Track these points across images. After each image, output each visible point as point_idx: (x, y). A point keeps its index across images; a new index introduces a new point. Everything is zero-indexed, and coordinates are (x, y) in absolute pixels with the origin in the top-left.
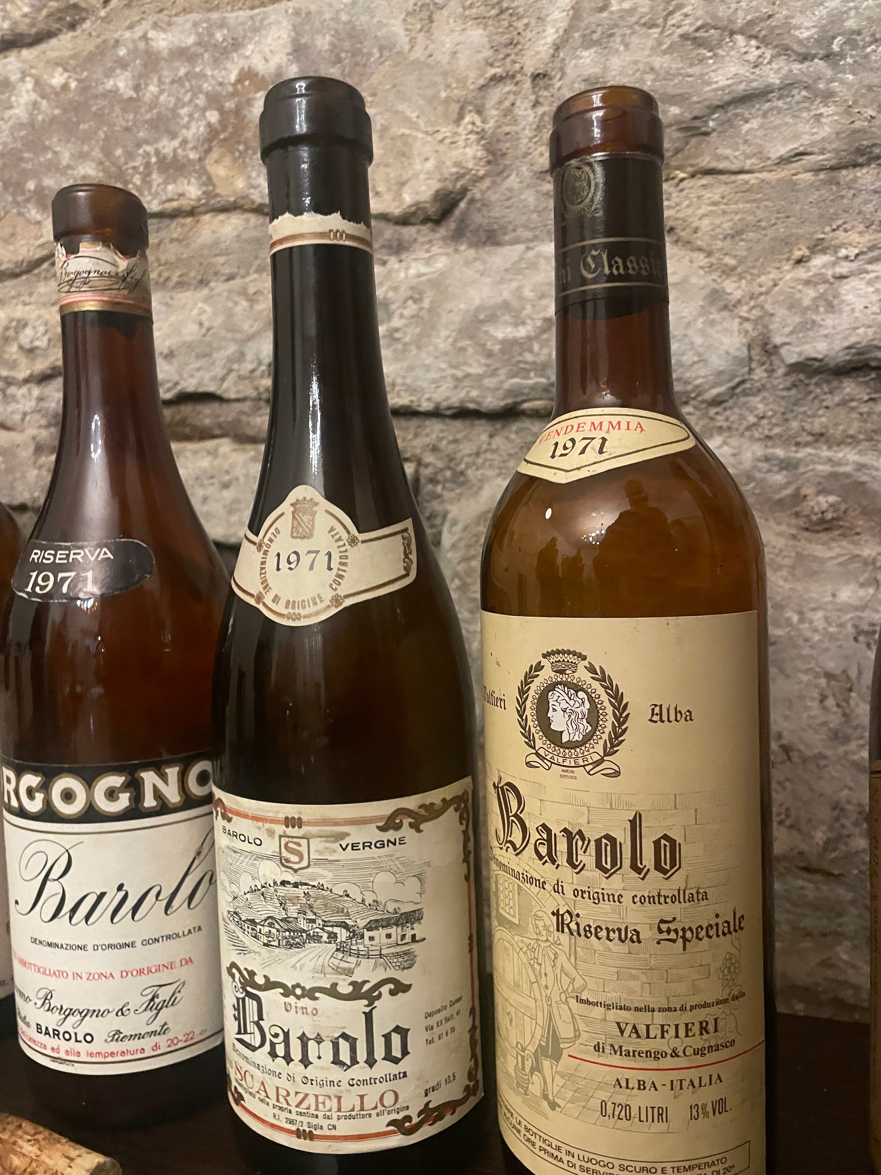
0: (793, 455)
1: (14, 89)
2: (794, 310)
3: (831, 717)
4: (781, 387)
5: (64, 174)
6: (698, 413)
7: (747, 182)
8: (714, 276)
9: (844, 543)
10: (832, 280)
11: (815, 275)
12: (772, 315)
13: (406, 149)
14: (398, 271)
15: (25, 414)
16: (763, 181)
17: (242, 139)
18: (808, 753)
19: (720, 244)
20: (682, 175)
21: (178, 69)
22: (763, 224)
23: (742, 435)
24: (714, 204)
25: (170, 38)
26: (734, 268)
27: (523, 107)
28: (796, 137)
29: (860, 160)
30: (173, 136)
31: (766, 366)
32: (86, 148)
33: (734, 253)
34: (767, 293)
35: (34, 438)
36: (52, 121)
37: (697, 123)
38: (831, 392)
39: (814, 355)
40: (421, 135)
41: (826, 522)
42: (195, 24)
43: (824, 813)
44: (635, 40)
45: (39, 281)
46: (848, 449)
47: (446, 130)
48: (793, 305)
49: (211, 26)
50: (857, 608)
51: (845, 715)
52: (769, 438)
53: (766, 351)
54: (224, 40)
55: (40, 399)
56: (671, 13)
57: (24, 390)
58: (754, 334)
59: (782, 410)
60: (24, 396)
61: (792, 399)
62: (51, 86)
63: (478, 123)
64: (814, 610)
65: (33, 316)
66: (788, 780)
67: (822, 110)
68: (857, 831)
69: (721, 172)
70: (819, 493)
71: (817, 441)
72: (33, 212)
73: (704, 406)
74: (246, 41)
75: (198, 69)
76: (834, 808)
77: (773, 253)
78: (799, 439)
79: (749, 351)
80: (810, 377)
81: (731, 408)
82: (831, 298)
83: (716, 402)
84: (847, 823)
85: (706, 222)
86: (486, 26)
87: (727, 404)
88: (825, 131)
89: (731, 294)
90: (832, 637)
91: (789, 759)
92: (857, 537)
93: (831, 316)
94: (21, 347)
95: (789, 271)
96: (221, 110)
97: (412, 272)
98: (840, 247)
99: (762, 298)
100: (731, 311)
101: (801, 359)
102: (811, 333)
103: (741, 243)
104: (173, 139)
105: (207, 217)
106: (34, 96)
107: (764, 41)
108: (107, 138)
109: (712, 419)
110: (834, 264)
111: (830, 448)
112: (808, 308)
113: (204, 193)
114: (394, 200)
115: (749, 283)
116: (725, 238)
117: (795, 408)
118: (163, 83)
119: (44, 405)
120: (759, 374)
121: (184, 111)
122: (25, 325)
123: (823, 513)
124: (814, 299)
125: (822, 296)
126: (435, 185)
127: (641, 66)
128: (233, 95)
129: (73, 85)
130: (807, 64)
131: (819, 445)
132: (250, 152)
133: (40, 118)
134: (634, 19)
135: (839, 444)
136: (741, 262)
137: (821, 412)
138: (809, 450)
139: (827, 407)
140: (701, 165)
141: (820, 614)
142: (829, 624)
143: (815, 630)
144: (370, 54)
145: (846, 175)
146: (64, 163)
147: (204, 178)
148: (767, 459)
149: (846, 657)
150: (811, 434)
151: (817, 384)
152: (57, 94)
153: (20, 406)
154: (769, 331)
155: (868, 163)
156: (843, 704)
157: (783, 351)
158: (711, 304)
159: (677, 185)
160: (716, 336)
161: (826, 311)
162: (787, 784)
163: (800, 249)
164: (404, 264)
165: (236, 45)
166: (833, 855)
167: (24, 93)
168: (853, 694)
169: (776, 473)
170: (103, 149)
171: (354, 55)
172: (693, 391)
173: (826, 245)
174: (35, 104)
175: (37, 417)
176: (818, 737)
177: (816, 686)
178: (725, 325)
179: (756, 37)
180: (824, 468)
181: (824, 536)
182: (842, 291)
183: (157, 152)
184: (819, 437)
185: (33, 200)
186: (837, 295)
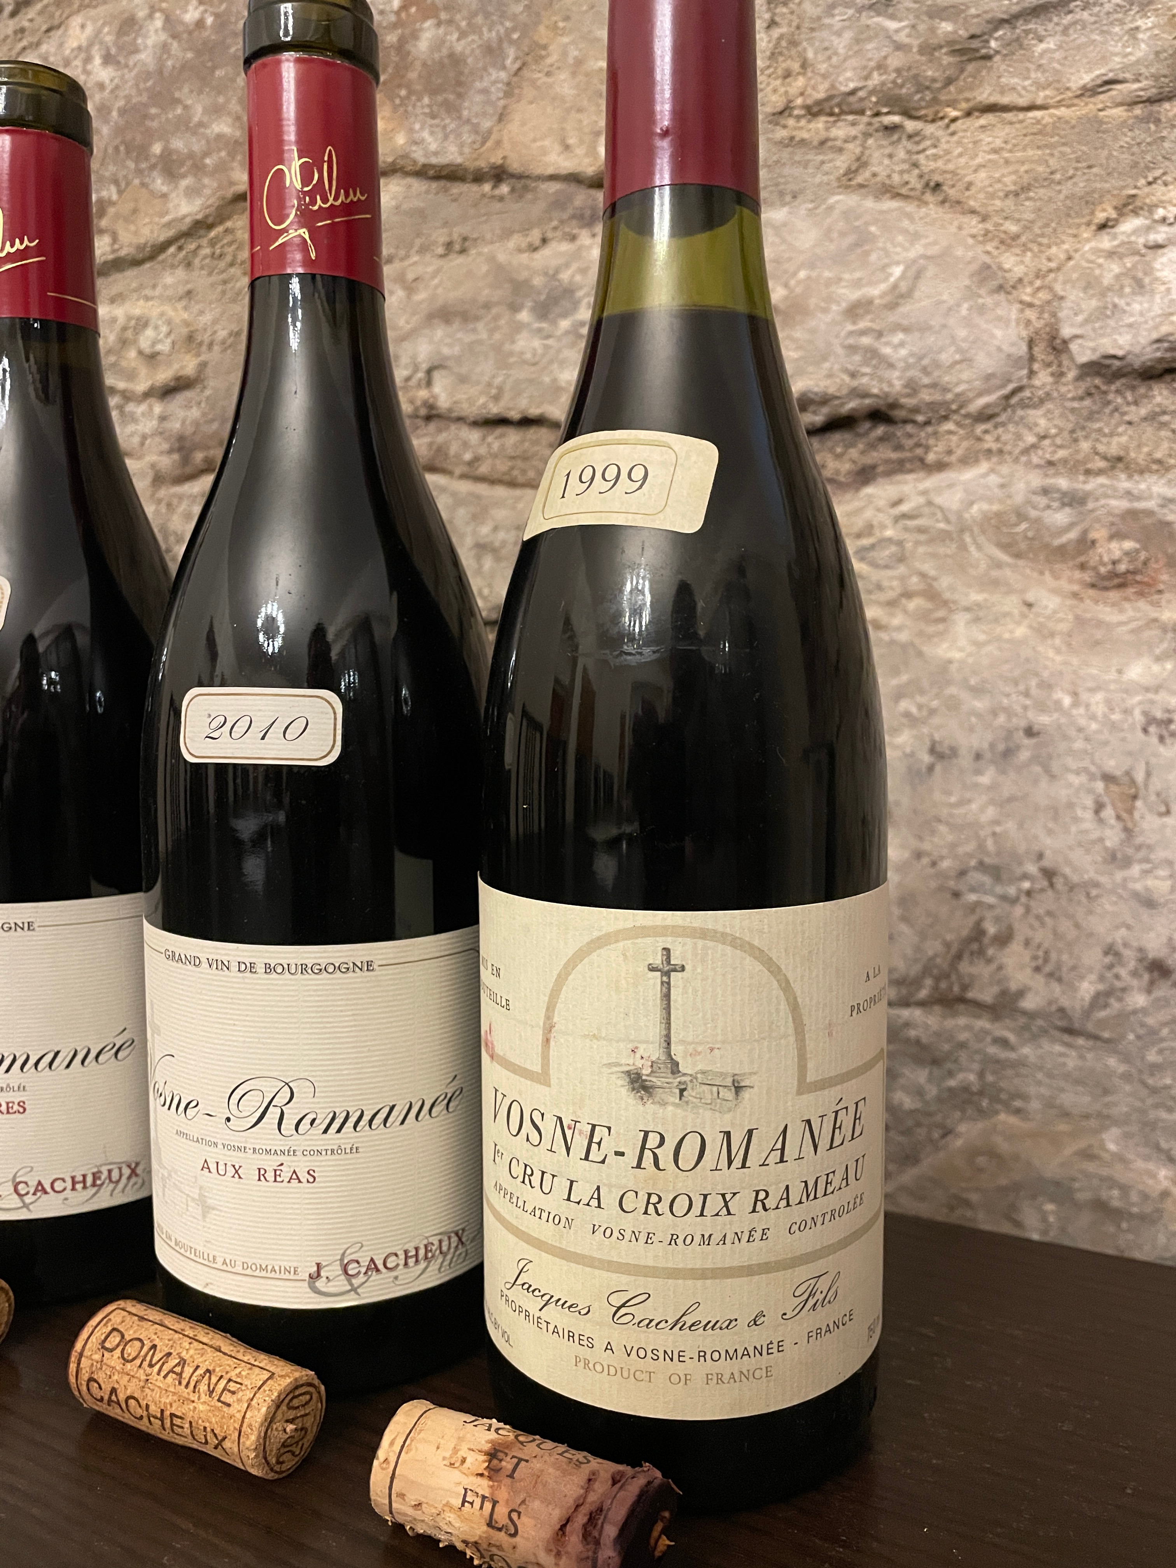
0: (1080, 486)
1: (141, 28)
2: (1091, 292)
3: (1108, 832)
4: (1070, 395)
5: (194, 133)
6: (962, 432)
7: (1038, 122)
8: (989, 247)
9: (1142, 604)
10: (1143, 251)
11: (1123, 243)
12: (1062, 298)
15: (144, 437)
16: (1060, 118)
17: (405, 81)
18: (1075, 879)
19: (998, 203)
20: (954, 113)
22: (1058, 176)
23: (1016, 460)
24: (995, 151)
26: (1015, 237)
28: (1104, 58)
31: (1054, 368)
32: (221, 100)
33: (1017, 216)
34: (1058, 269)
35: (153, 466)
36: (183, 67)
37: (975, 44)
38: (1136, 403)
39: (1112, 352)
41: (1117, 575)
43: (1093, 957)
45: (164, 269)
46: (1155, 477)
48: (1090, 284)
50: (1147, 689)
51: (1126, 830)
52: (1050, 463)
53: (1054, 349)
55: (163, 418)
57: (143, 408)
58: (1039, 324)
59: (1070, 426)
60: (143, 414)
61: (1085, 413)
62: (182, 23)
64: (1092, 690)
65: (155, 313)
66: (1049, 913)
67: (1139, 22)
68: (1135, 983)
69: (1005, 109)
70: (1112, 537)
71: (1113, 468)
72: (159, 181)
73: (968, 421)
76: (1106, 953)
77: (1068, 215)
78: (1089, 466)
79: (1030, 348)
80: (1110, 382)
81: (1003, 424)
82: (1140, 275)
83: (985, 416)
84: (1123, 972)
85: (982, 174)
87: (999, 420)
88: (1142, 50)
89: (1010, 271)
90: (1114, 727)
91: (1052, 885)
92: (1156, 597)
93: (1139, 298)
94: (140, 353)
95: (1088, 240)
98: (1157, 206)
99: (1052, 275)
100: (1009, 293)
101: (1094, 357)
102: (1112, 323)
103: (1027, 203)
106: (163, 37)
109: (979, 439)
110: (1148, 229)
111: (1130, 477)
112: (1109, 289)
114: (587, 155)
115: (1035, 256)
116: (1006, 196)
117: (1089, 424)
119: (167, 425)
120: (1043, 378)
122: (146, 325)
123: (1114, 563)
124: (1118, 277)
125: (1128, 273)
128: (395, 26)
129: (209, 20)
131: (1117, 472)
132: (414, 98)
133: (169, 63)
135: (1141, 472)
136: (1026, 228)
137: (1120, 429)
138: (1102, 480)
139: (1130, 423)
140: (979, 99)
141: (1099, 697)
142: (1112, 710)
143: (1093, 717)
146: (196, 119)
148: (1045, 491)
149: (1130, 754)
150: (1105, 458)
151: (1118, 391)
152: (190, 33)
153: (139, 427)
154: (1058, 320)
156: (1125, 815)
157: (1074, 347)
158: (982, 282)
159: (948, 126)
160: (984, 326)
161: (1134, 293)
162: (1047, 920)
163: (1104, 210)
166: (1102, 1014)
167: (152, 33)
168: (1139, 803)
169: (1056, 510)
172: (953, 401)
173: (1138, 203)
174: (165, 47)
175: (158, 439)
176: (1089, 858)
177: (1090, 791)
178: (999, 312)
180: (1120, 505)
181: (1114, 595)
182: (1157, 266)
184: (1117, 462)
185: (159, 167)
186: (1149, 271)
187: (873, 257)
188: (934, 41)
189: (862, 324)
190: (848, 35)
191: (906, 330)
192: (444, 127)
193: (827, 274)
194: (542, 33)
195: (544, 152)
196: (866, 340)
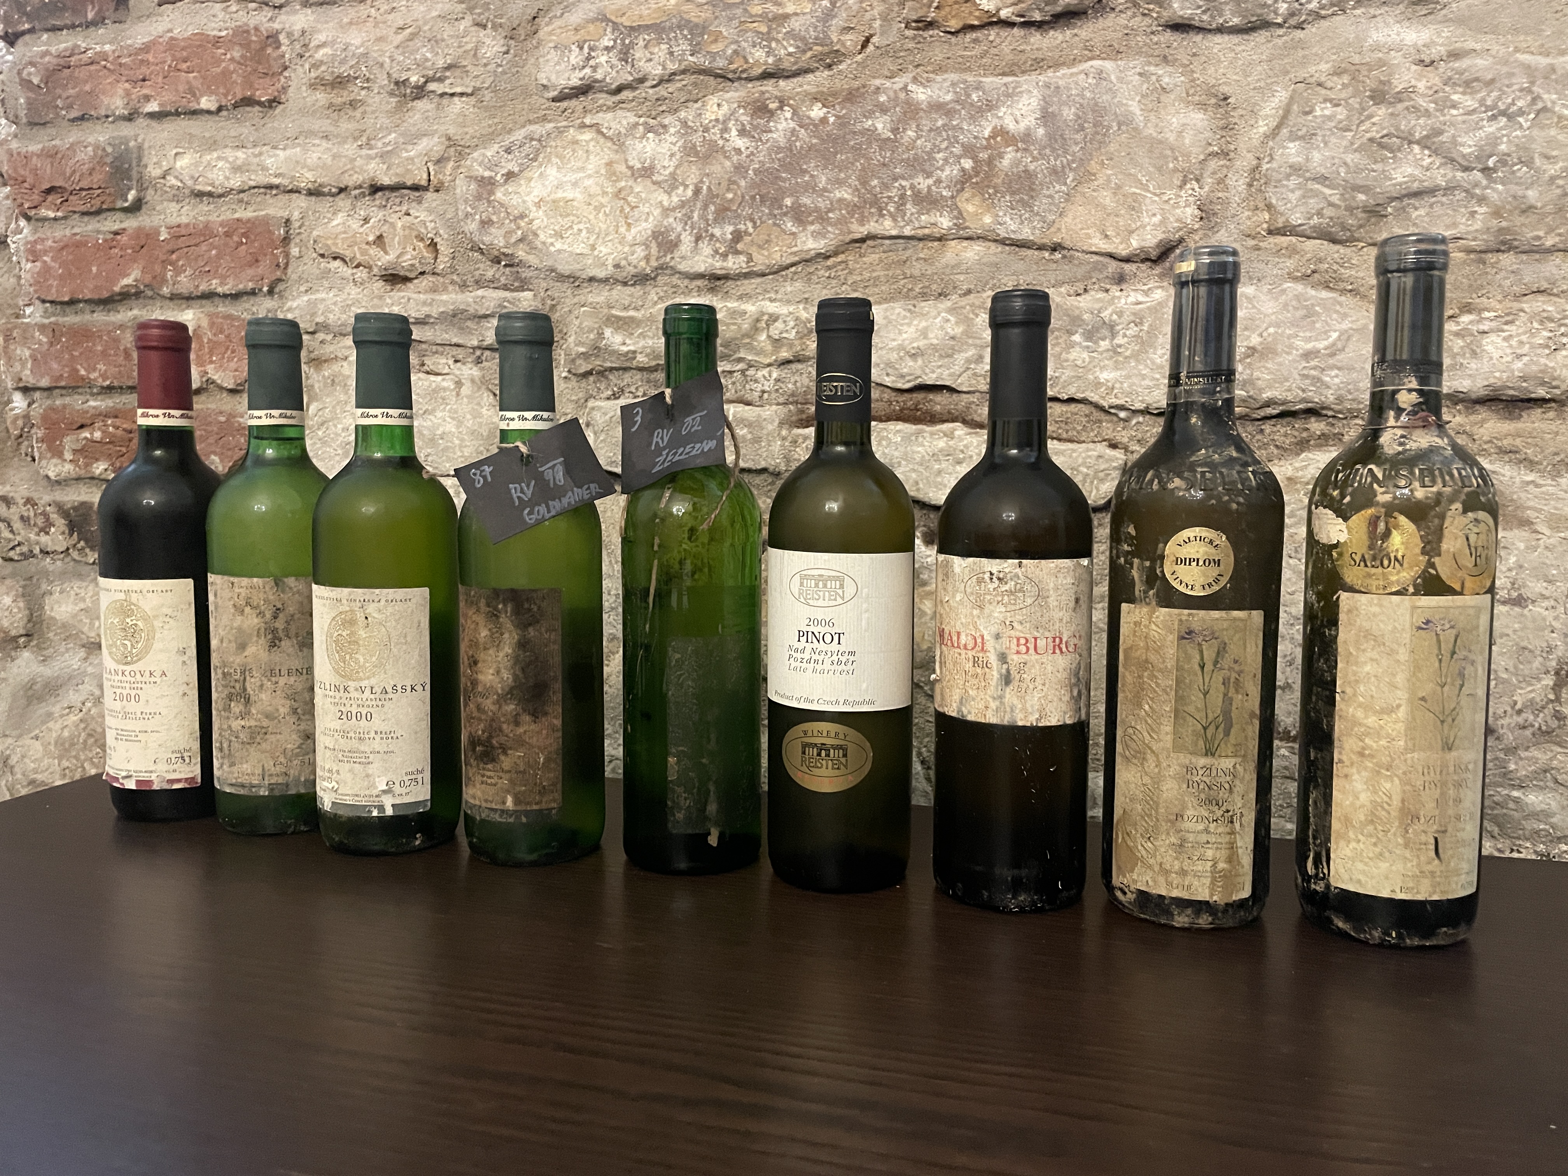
1: (772, 115)
10: (1476, 334)
11: (1463, 329)
13: (1136, 205)
14: (1119, 298)
17: (993, 184)
21: (936, 121)
25: (930, 93)
27: (1234, 179)
28: (1455, 225)
29: (1503, 248)
30: (929, 175)
36: (810, 149)
37: (1379, 209)
39: (1460, 390)
40: (1149, 195)
42: (953, 84)
44: (1333, 140)
45: (785, 281)
47: (1170, 194)
49: (968, 87)
54: (979, 101)
56: (1362, 122)
60: (765, 377)
62: (809, 118)
63: (1197, 189)
67: (1476, 209)
72: (789, 224)
74: (1000, 103)
75: (954, 123)
82: (1475, 348)
86: (1206, 110)
88: (1478, 225)
93: (1475, 361)
96: (975, 159)
97: (1131, 299)
98: (1483, 310)
102: (1459, 372)
104: (928, 177)
105: (953, 243)
106: (793, 125)
107: (1436, 152)
108: (863, 169)
110: (1478, 322)
112: (1457, 354)
113: (955, 224)
118: (922, 131)
121: (939, 156)
124: (1462, 348)
125: (1469, 347)
126: (1161, 236)
127: (1336, 161)
128: (986, 148)
129: (831, 119)
130: (1467, 173)
133: (798, 144)
134: (1333, 124)
140: (1379, 240)
144: (1109, 127)
145: (1491, 258)
146: (821, 186)
147: (955, 213)
151: (1460, 410)
152: (815, 125)
155: (1509, 250)
159: (1358, 252)
161: (1471, 357)
163: (1453, 310)
164: (1124, 293)
165: (990, 106)
167: (783, 121)
170: (859, 180)
171: (1095, 126)
173: (1472, 307)
174: (794, 132)
179: (1428, 148)
182: (1484, 343)
183: (912, 187)
185: (790, 214)
186: (1480, 346)
187: (1318, 325)
188: (1354, 204)
189: (1312, 363)
190: (1298, 193)
191: (1339, 369)
192: (1021, 216)
193: (1288, 332)
194: (1094, 166)
195: (1089, 236)
196: (1313, 372)
